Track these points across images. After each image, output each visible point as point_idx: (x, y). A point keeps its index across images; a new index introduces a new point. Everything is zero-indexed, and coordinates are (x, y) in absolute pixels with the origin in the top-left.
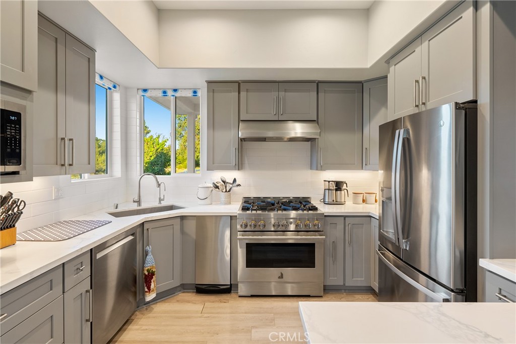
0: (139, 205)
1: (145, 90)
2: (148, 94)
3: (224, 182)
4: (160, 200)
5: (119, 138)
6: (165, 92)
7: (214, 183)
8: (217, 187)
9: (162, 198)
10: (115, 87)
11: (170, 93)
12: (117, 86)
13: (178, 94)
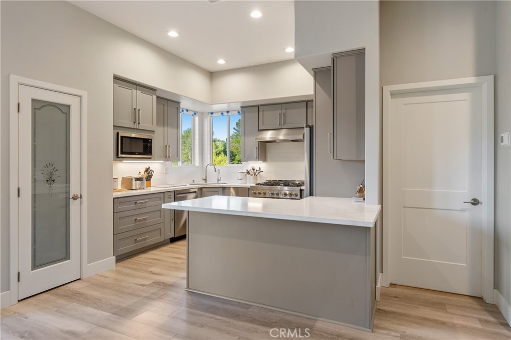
0: (206, 182)
1: (212, 113)
2: (213, 115)
3: (254, 170)
4: (218, 180)
5: (198, 143)
6: (222, 114)
7: (247, 170)
8: (248, 173)
9: (219, 179)
10: (195, 114)
11: (225, 114)
12: (197, 113)
13: (229, 114)
